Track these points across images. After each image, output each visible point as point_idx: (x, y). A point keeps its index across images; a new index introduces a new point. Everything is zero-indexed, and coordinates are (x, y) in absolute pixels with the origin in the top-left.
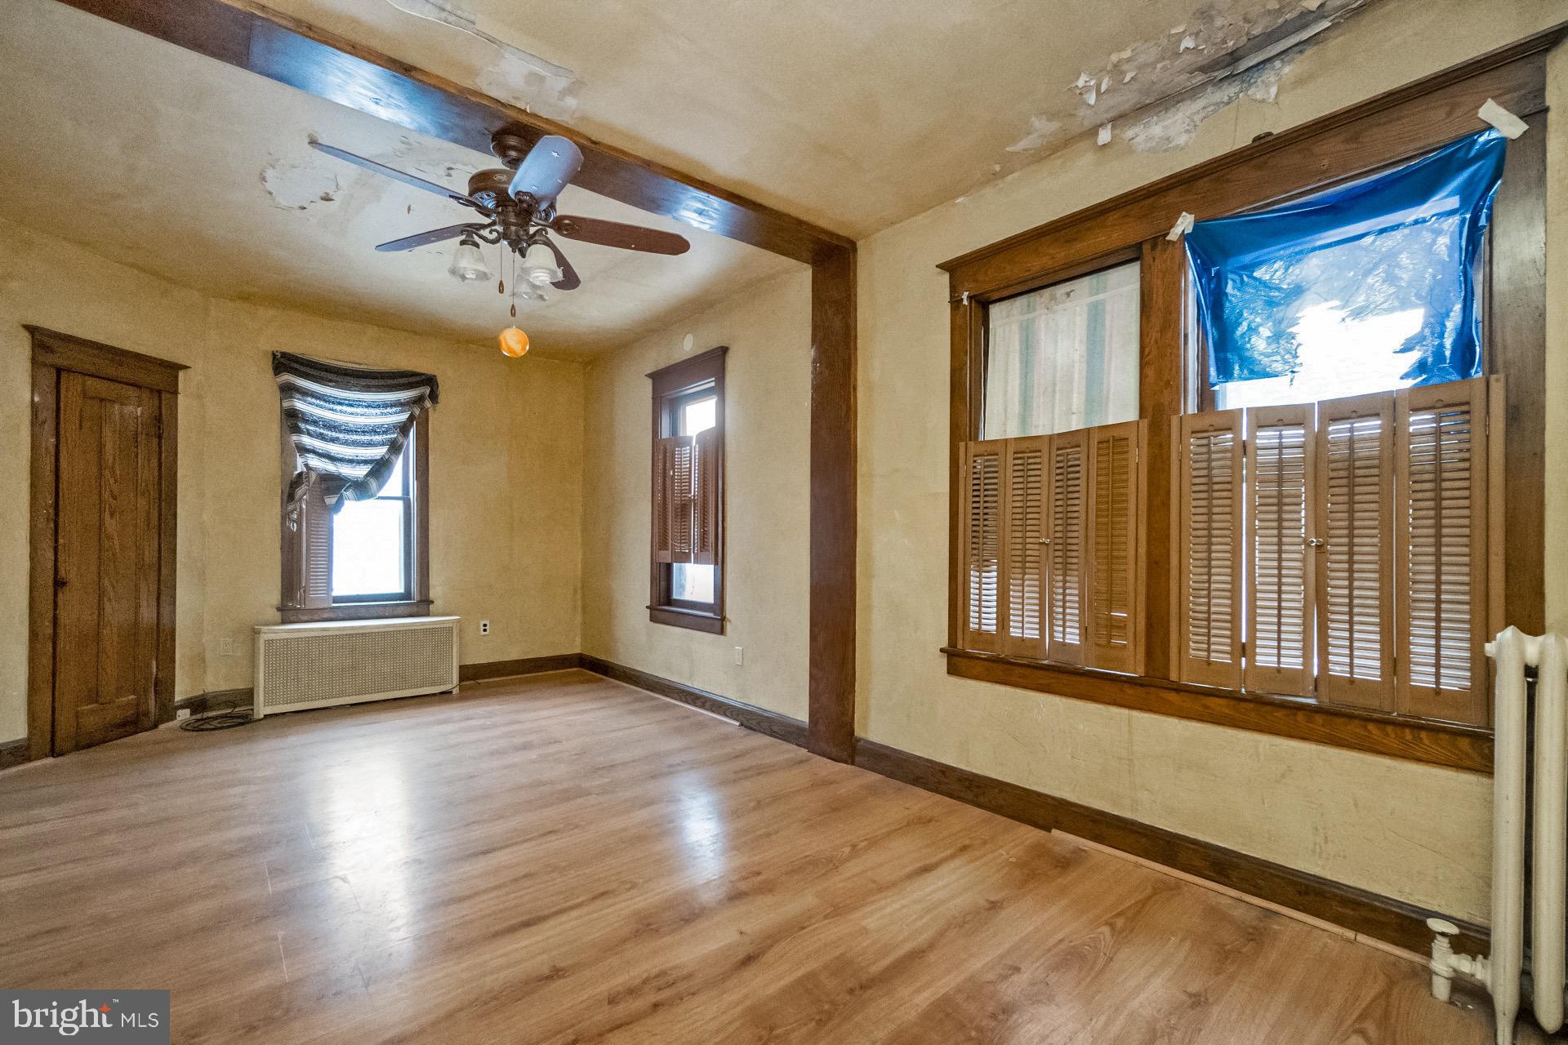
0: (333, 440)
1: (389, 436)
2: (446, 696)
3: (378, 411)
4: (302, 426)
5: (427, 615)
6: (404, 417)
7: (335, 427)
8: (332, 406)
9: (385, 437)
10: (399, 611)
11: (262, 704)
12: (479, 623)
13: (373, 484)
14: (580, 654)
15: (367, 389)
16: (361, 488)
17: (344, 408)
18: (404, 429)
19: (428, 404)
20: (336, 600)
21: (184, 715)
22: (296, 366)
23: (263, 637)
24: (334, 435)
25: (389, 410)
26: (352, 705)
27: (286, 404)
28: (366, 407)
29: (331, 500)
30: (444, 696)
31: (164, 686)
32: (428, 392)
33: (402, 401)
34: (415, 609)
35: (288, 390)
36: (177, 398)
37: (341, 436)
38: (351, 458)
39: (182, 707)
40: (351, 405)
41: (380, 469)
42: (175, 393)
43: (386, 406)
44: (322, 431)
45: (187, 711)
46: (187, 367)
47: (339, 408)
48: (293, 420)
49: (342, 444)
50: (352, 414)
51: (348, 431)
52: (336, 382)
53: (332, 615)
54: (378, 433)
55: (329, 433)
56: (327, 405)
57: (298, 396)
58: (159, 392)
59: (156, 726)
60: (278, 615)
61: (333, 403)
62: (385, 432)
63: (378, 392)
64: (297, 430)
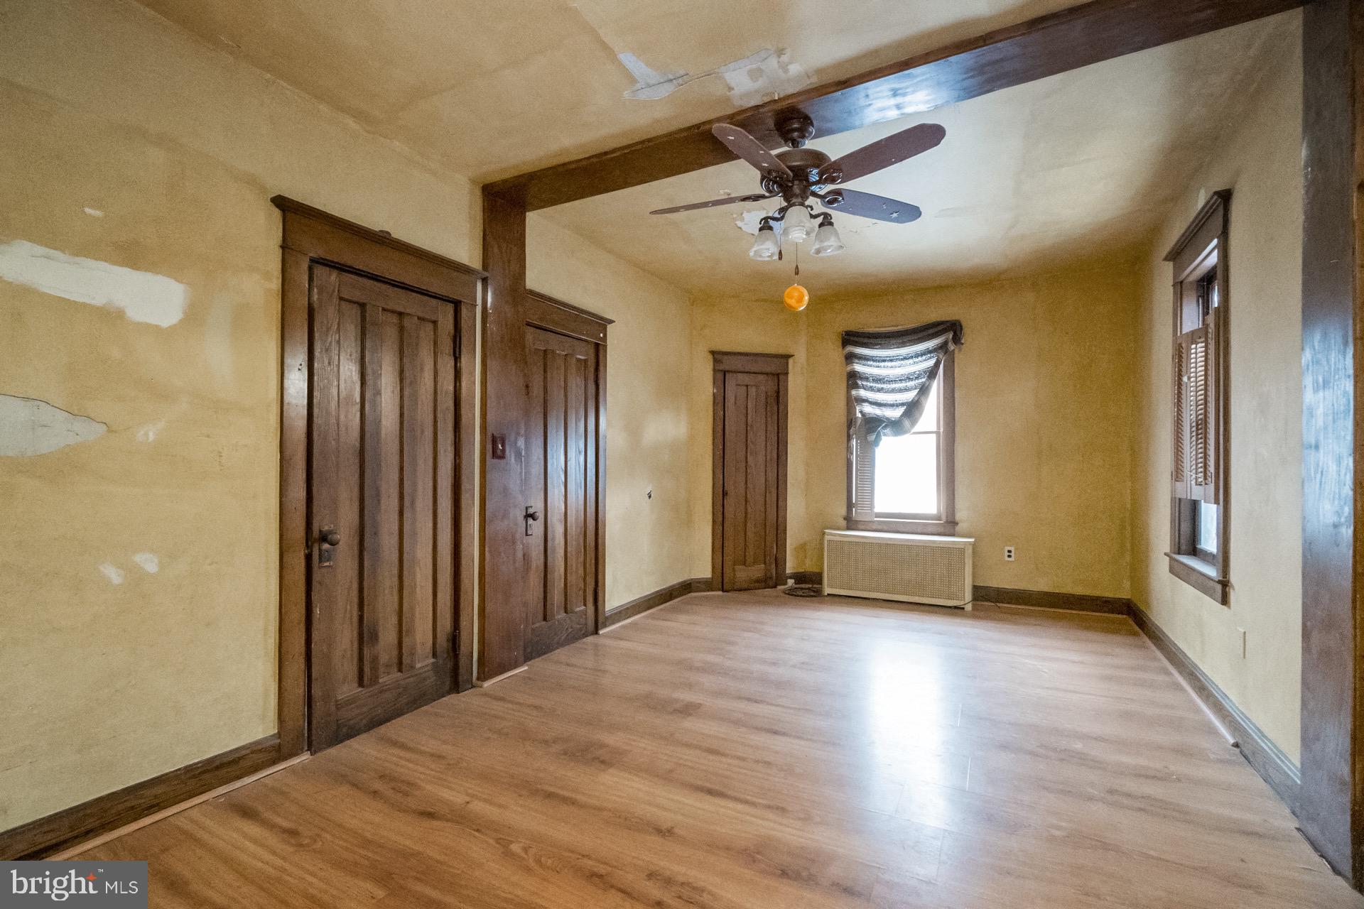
0: (879, 390)
1: (920, 381)
2: (959, 611)
3: (911, 361)
4: (860, 382)
5: (953, 535)
6: (932, 362)
7: (880, 380)
8: (878, 364)
9: (917, 381)
10: (930, 529)
11: (826, 587)
12: (1003, 549)
13: (907, 423)
14: (1129, 599)
15: (903, 345)
16: (896, 426)
17: (886, 364)
18: (932, 373)
19: (951, 347)
20: (878, 515)
21: (791, 582)
22: (855, 339)
23: (827, 538)
24: (880, 386)
25: (920, 359)
26: (884, 600)
27: (849, 369)
28: (902, 360)
29: (872, 437)
30: (956, 610)
31: (779, 561)
32: (951, 336)
33: (930, 349)
34: (942, 530)
35: (850, 358)
36: (787, 377)
37: (884, 386)
38: (892, 402)
39: (791, 578)
40: (891, 361)
41: (912, 409)
42: (787, 374)
43: (917, 356)
44: (871, 384)
45: (793, 581)
46: (793, 356)
47: (882, 364)
48: (853, 379)
49: (886, 392)
50: (892, 367)
51: (890, 382)
52: (880, 344)
53: (879, 527)
54: (912, 380)
55: (877, 385)
56: (875, 364)
57: (857, 361)
58: (778, 375)
59: (775, 587)
60: (844, 523)
61: (879, 361)
62: (917, 378)
63: (912, 345)
64: (856, 386)
